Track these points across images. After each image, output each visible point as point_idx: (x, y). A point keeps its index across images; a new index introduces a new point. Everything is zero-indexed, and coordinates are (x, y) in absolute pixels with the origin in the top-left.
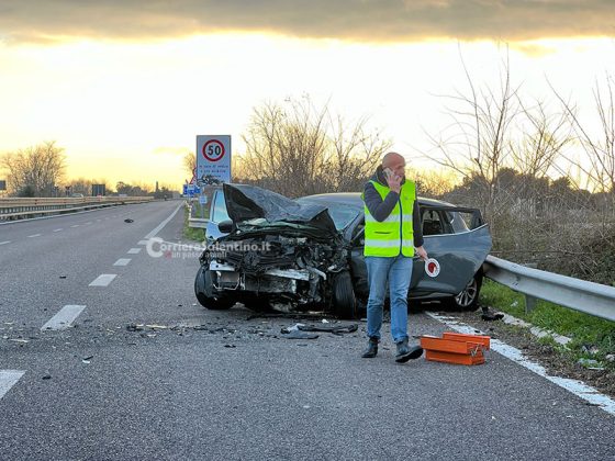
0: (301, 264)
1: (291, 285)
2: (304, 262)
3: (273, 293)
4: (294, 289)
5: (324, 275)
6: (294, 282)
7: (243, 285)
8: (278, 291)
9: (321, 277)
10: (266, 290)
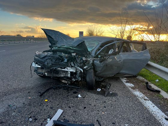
0: (73, 65)
1: (68, 74)
2: (74, 64)
3: (60, 77)
4: (69, 75)
5: (82, 70)
6: (69, 72)
7: (46, 74)
8: (62, 76)
9: (81, 71)
10: (57, 76)
